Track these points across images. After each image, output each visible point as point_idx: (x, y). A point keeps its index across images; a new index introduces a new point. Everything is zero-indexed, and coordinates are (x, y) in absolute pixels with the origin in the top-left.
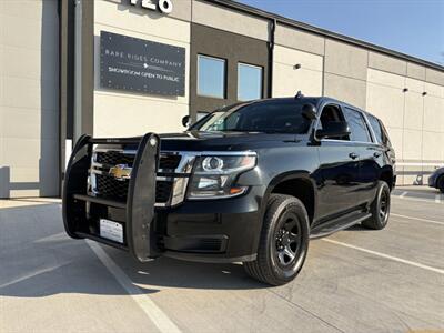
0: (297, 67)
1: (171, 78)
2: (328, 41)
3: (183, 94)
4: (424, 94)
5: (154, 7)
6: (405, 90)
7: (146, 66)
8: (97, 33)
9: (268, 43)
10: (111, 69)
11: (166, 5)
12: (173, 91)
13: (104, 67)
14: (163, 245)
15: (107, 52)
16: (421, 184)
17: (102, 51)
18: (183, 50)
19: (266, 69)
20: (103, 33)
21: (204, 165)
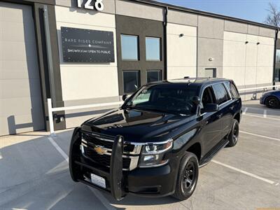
0: (181, 35)
1: (106, 52)
2: (200, 17)
3: (113, 61)
4: (258, 43)
5: (92, 8)
6: (247, 42)
7: (90, 46)
8: (59, 28)
9: (163, 22)
10: (69, 51)
11: (100, 6)
12: (107, 59)
13: (65, 50)
14: (127, 189)
15: (66, 40)
16: (255, 99)
17: (63, 40)
18: (112, 33)
19: (162, 39)
20: (62, 28)
21: (147, 150)
